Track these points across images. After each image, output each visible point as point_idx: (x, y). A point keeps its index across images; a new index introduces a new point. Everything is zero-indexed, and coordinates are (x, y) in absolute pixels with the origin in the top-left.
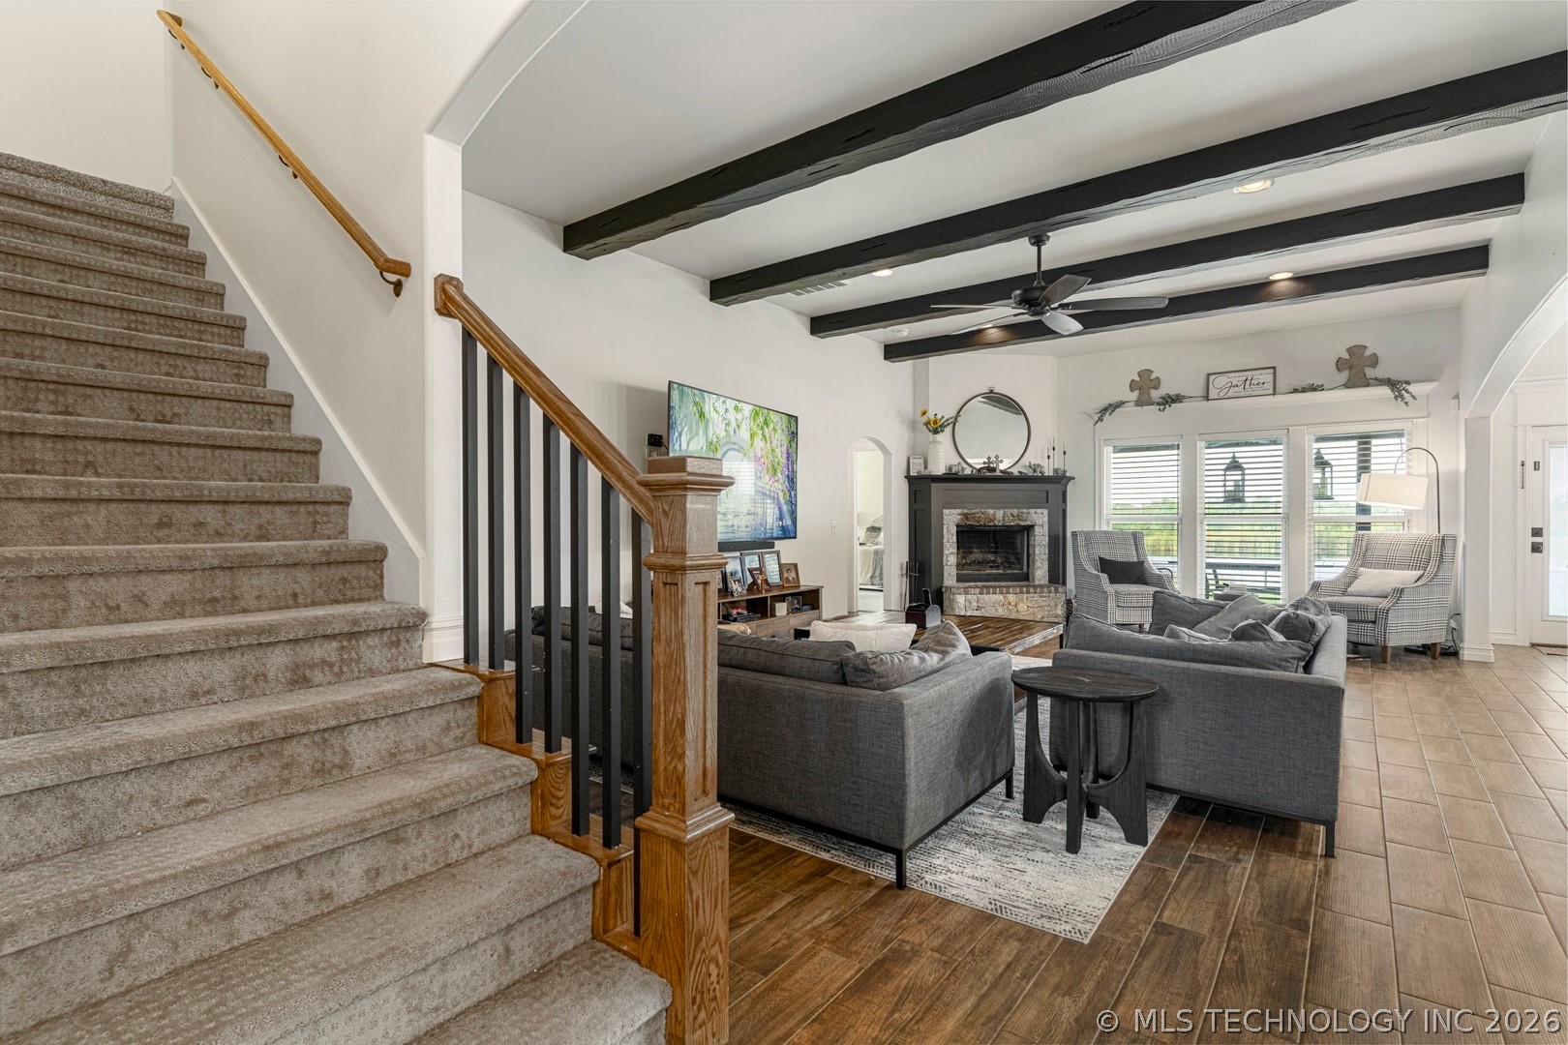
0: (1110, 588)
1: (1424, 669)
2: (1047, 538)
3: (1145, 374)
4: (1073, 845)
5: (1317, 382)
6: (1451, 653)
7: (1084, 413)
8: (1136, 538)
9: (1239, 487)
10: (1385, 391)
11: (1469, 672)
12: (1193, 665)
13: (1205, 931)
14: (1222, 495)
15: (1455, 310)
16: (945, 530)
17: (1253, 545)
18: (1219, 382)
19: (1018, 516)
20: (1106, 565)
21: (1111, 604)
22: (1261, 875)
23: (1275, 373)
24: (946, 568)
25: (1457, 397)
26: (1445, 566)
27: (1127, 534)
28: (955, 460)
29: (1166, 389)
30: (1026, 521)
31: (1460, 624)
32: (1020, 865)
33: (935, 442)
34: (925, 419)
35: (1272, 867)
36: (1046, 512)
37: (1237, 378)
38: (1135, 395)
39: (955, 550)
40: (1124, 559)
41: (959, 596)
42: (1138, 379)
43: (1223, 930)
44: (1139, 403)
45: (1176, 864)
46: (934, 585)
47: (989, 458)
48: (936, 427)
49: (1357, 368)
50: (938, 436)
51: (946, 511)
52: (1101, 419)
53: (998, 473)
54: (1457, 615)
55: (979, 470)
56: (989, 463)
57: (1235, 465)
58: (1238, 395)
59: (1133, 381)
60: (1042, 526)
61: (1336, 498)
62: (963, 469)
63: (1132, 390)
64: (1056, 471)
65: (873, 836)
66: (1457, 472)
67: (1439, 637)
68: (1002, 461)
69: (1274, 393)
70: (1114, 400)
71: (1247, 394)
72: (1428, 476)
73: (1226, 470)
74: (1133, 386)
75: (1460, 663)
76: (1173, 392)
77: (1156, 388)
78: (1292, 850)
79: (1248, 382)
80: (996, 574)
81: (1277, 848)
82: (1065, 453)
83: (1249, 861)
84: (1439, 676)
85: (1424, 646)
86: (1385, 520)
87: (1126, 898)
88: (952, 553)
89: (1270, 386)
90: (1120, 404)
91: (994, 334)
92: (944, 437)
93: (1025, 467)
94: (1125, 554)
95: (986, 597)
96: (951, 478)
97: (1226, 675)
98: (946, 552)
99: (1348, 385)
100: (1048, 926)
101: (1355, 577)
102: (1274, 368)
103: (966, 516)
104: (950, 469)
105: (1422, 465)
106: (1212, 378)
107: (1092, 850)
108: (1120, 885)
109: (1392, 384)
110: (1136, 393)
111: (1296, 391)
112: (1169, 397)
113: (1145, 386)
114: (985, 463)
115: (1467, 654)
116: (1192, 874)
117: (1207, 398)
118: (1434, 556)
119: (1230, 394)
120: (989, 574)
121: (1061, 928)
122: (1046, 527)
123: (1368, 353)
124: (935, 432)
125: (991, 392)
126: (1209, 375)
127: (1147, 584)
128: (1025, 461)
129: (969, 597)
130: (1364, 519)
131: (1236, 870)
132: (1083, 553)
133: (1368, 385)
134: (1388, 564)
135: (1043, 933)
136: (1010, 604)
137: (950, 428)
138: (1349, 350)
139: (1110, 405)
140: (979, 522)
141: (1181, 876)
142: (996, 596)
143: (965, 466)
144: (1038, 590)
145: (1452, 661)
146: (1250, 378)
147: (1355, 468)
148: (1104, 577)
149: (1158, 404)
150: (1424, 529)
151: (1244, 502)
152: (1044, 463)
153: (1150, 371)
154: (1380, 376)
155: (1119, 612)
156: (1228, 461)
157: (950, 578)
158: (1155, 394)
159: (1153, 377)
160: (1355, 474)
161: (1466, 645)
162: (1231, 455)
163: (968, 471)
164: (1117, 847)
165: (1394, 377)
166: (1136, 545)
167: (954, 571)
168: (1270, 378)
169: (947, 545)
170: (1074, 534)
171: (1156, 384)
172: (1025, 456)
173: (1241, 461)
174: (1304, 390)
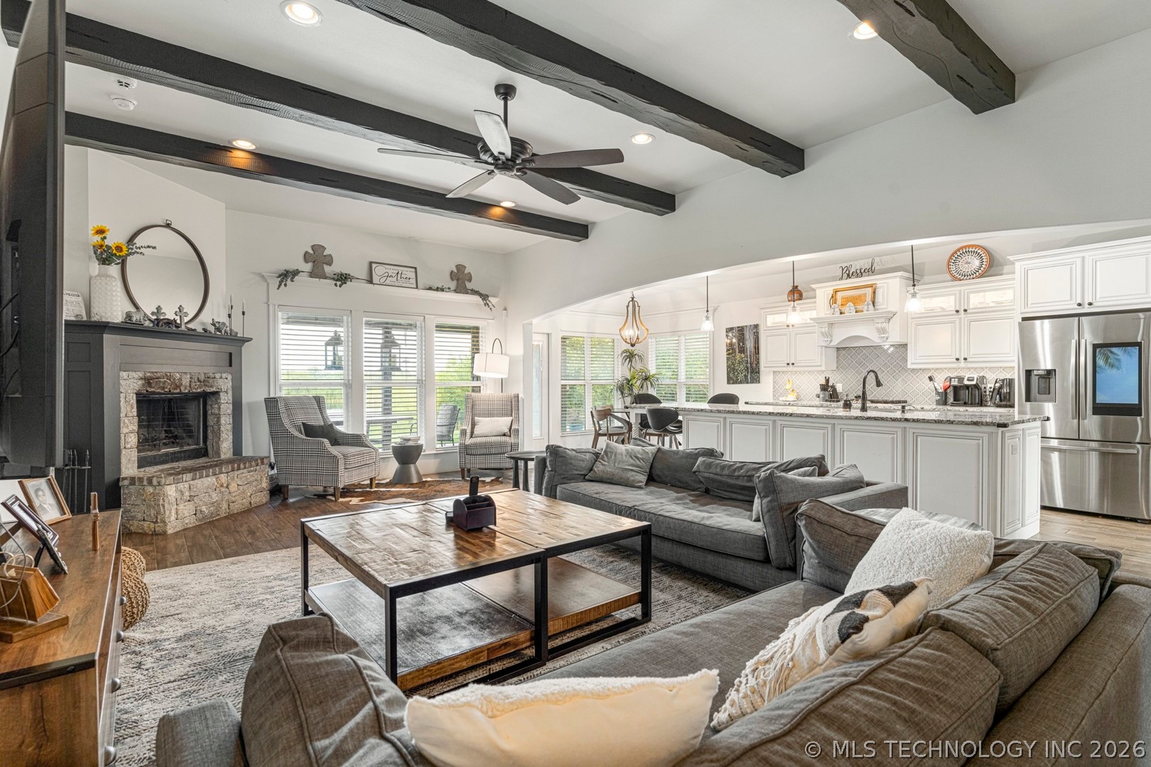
2: (231, 406)
3: (317, 248)
5: (441, 286)
10: (477, 299)
16: (122, 400)
18: (379, 271)
19: (204, 381)
20: (308, 430)
21: (341, 467)
23: (416, 272)
24: (124, 452)
27: (310, 398)
28: (128, 307)
29: (337, 267)
30: (212, 387)
33: (103, 276)
36: (229, 377)
37: (392, 271)
38: (309, 267)
39: (136, 428)
41: (168, 488)
42: (311, 252)
44: (312, 274)
46: (109, 477)
49: (461, 280)
50: (106, 269)
51: (124, 374)
53: (183, 328)
55: (155, 320)
58: (393, 284)
59: (306, 252)
60: (226, 392)
63: (306, 261)
69: (417, 288)
70: (291, 267)
71: (400, 284)
74: (306, 257)
76: (344, 271)
77: (330, 263)
79: (399, 275)
80: (174, 453)
82: (243, 313)
89: (414, 281)
90: (295, 273)
91: (240, 159)
93: (205, 323)
95: (198, 483)
96: (129, 328)
98: (124, 430)
99: (456, 291)
101: (474, 424)
102: (415, 268)
103: (148, 381)
106: (373, 265)
109: (481, 294)
110: (310, 265)
111: (430, 289)
112: (342, 275)
113: (318, 260)
114: (158, 312)
117: (370, 281)
118: (514, 407)
119: (388, 282)
120: (166, 454)
122: (230, 393)
123: (467, 271)
124: (106, 261)
125: (168, 226)
128: (204, 316)
129: (181, 486)
130: (476, 384)
132: (286, 420)
133: (467, 293)
134: (490, 414)
136: (222, 486)
138: (456, 267)
139: (287, 272)
140: (163, 388)
142: (209, 479)
143: (139, 312)
144: (248, 465)
146: (400, 272)
147: (470, 349)
148: (327, 442)
149: (332, 279)
151: (401, 371)
152: (225, 321)
154: (475, 288)
157: (129, 467)
158: (329, 270)
159: (325, 253)
160: (470, 353)
163: (142, 321)
165: (482, 290)
166: (320, 408)
167: (134, 455)
168: (413, 275)
169: (124, 420)
171: (329, 260)
172: (203, 312)
173: (396, 337)
174: (434, 289)
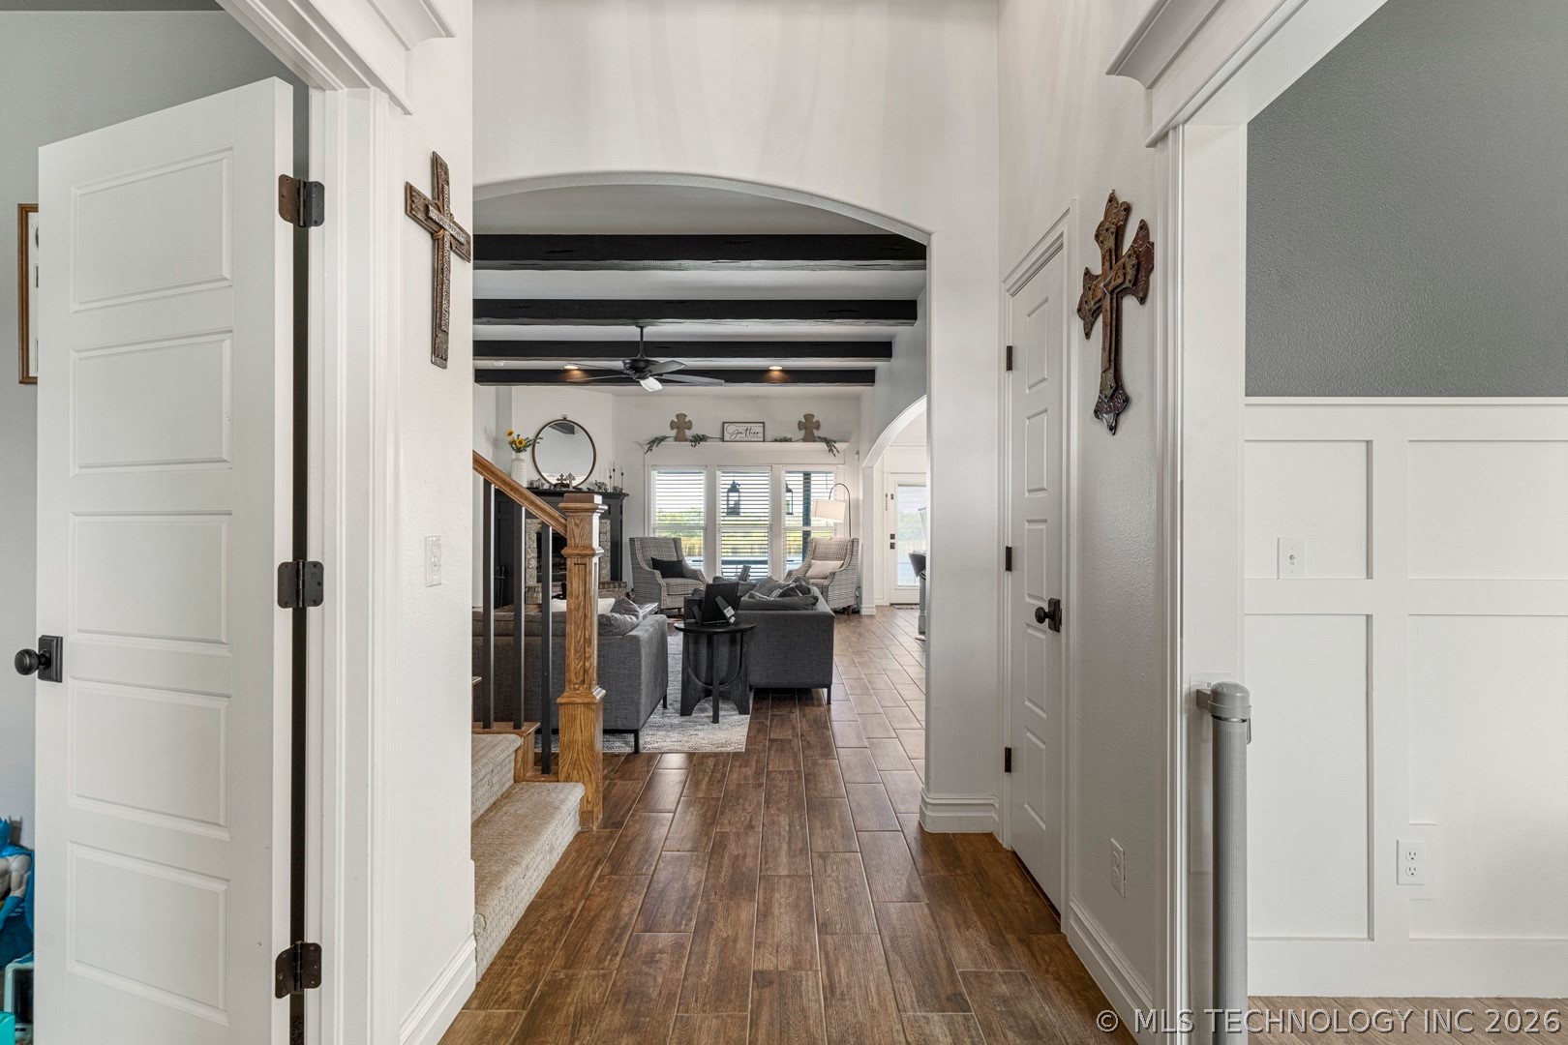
0: (663, 582)
1: (846, 621)
3: (681, 417)
4: (715, 719)
5: (789, 437)
6: (857, 612)
7: (638, 443)
8: (676, 542)
9: (737, 503)
10: (823, 446)
11: (865, 620)
12: (766, 612)
13: (790, 737)
14: (726, 510)
15: (858, 398)
17: (750, 546)
18: (730, 429)
20: (656, 564)
21: (664, 593)
22: (804, 715)
23: (764, 427)
25: (858, 453)
26: (854, 557)
27: (669, 539)
28: (535, 477)
29: (696, 430)
31: (860, 593)
32: (692, 733)
33: (518, 459)
34: (510, 438)
35: (807, 712)
36: (608, 522)
37: (742, 428)
38: (673, 433)
40: (669, 559)
42: (676, 420)
43: (797, 735)
44: (677, 439)
45: (767, 719)
47: (562, 476)
48: (518, 447)
49: (809, 429)
50: (521, 454)
52: (650, 449)
53: (571, 489)
54: (859, 588)
55: (555, 485)
56: (562, 479)
57: (734, 488)
58: (743, 440)
59: (672, 421)
60: (606, 533)
61: (795, 514)
62: (543, 485)
63: (672, 429)
64: (615, 488)
65: (620, 727)
66: (858, 500)
67: (851, 602)
68: (574, 479)
69: (764, 441)
70: (660, 434)
71: (748, 439)
72: (845, 501)
73: (728, 492)
74: (673, 425)
75: (861, 616)
76: (700, 433)
77: (689, 429)
78: (813, 705)
79: (748, 431)
81: (807, 705)
82: (622, 474)
83: (797, 712)
84: (853, 624)
85: (844, 608)
86: (818, 528)
87: (751, 734)
88: (533, 558)
89: (761, 435)
90: (663, 439)
91: (577, 375)
92: (526, 455)
93: (592, 484)
94: (668, 556)
96: (533, 490)
97: (784, 615)
99: (805, 440)
100: (723, 750)
101: (810, 567)
102: (763, 423)
104: (532, 483)
105: (841, 494)
106: (726, 425)
107: (725, 721)
108: (746, 730)
109: (827, 441)
110: (675, 431)
111: (776, 441)
112: (698, 436)
113: (681, 425)
114: (558, 480)
115: (864, 612)
116: (775, 721)
117: (723, 440)
118: (849, 551)
119: (738, 438)
121: (729, 749)
122: (609, 534)
123: (815, 420)
124: (519, 450)
125: (565, 419)
126: (724, 423)
127: (683, 577)
128: (592, 479)
131: (793, 716)
132: (639, 556)
133: (814, 441)
134: (825, 558)
135: (722, 753)
137: (529, 449)
138: (805, 416)
139: (657, 439)
141: (771, 722)
143: (544, 482)
144: (606, 586)
145: (857, 615)
146: (749, 429)
148: (658, 573)
149: (691, 441)
150: (842, 536)
151: (738, 516)
152: (607, 481)
153: (685, 416)
154: (821, 435)
155: (669, 599)
156: (729, 486)
158: (689, 433)
159: (687, 420)
161: (863, 606)
162: (731, 482)
163: (546, 486)
164: (736, 717)
165: (829, 437)
166: (676, 549)
168: (761, 430)
170: (632, 540)
171: (689, 426)
172: (592, 475)
173: (737, 486)
174: (781, 441)
